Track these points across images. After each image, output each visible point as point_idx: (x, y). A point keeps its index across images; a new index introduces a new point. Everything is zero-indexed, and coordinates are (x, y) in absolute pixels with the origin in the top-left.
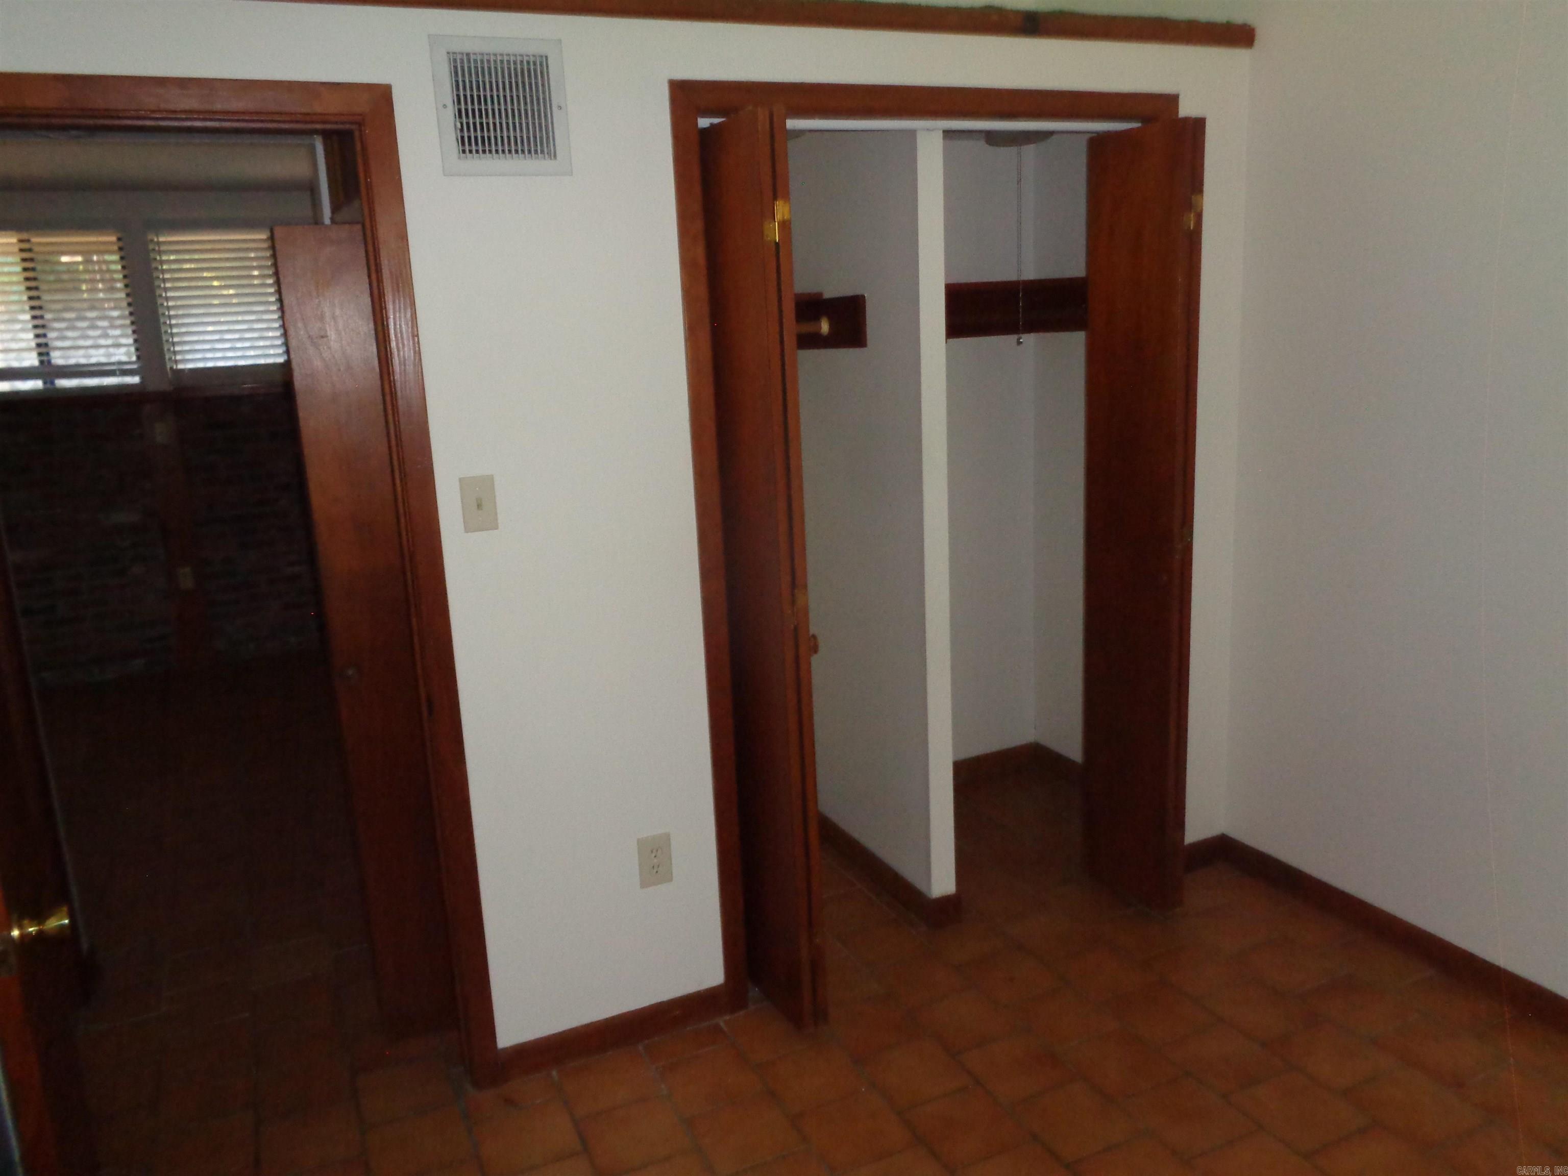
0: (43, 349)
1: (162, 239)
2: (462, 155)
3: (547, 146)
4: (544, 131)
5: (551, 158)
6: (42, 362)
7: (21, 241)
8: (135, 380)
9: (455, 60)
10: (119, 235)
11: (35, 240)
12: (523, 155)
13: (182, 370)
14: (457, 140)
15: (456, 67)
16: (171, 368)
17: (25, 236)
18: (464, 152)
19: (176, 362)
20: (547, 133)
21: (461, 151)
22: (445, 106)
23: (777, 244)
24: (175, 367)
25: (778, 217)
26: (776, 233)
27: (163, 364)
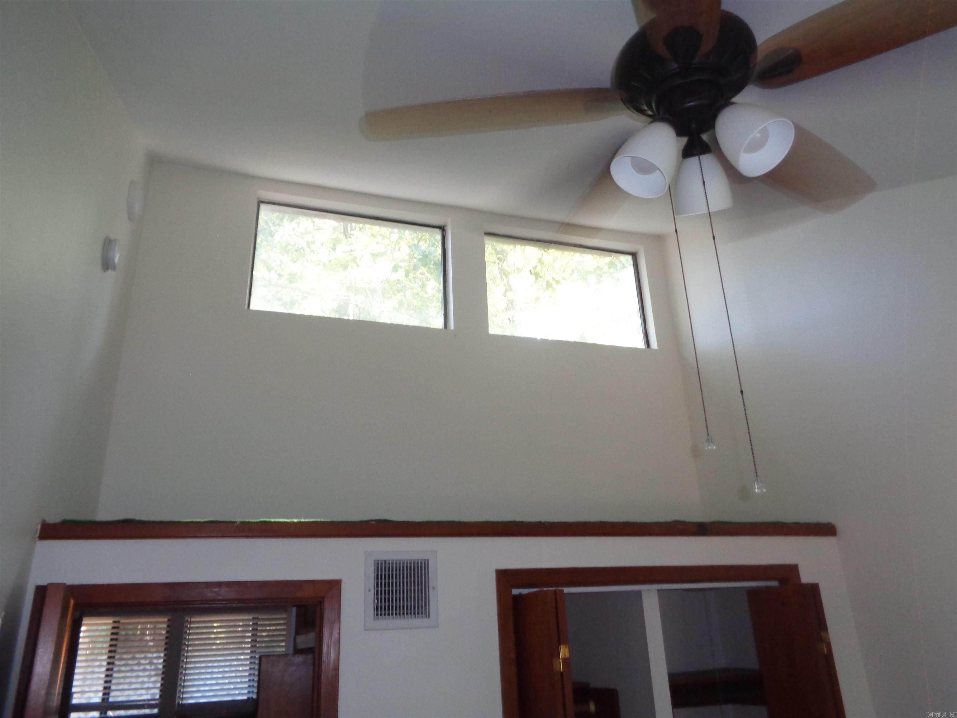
0: (107, 691)
1: (193, 620)
2: (376, 617)
3: (425, 610)
4: (424, 601)
5: (426, 617)
6: (103, 699)
7: (114, 622)
8: (156, 711)
9: (378, 564)
10: (170, 618)
11: (123, 621)
12: (411, 616)
13: (185, 704)
14: (374, 609)
15: (378, 568)
16: (179, 703)
17: (117, 619)
18: (377, 615)
19: (182, 699)
20: (425, 603)
21: (376, 614)
22: (370, 590)
23: (562, 673)
24: (181, 702)
25: (562, 656)
26: (560, 667)
27: (175, 698)
